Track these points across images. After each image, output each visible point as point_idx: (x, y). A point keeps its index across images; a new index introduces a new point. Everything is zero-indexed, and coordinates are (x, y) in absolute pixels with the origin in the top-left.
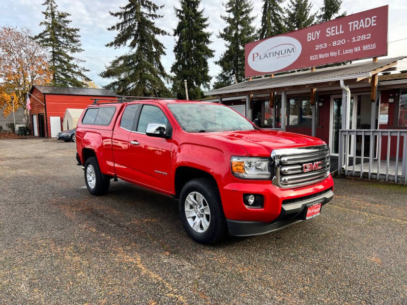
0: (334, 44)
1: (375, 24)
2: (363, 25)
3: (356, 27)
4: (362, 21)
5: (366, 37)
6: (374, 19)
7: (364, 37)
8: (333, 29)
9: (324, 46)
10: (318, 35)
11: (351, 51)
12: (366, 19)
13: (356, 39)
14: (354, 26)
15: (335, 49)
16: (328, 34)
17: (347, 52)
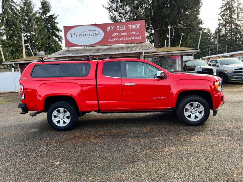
0: (122, 34)
1: (140, 28)
2: (135, 27)
3: (131, 28)
4: (134, 25)
5: (137, 33)
6: (139, 25)
7: (135, 33)
8: (121, 27)
9: (116, 34)
10: (113, 28)
11: (130, 38)
12: (136, 25)
13: (132, 33)
14: (131, 27)
15: (122, 37)
16: (118, 29)
17: (128, 39)
